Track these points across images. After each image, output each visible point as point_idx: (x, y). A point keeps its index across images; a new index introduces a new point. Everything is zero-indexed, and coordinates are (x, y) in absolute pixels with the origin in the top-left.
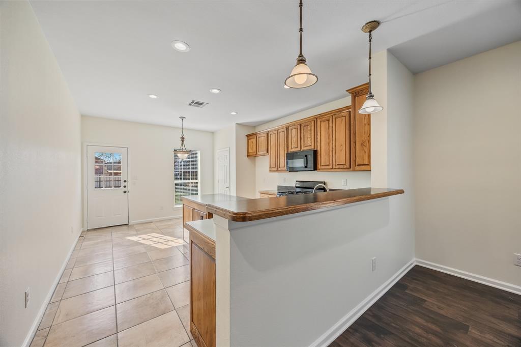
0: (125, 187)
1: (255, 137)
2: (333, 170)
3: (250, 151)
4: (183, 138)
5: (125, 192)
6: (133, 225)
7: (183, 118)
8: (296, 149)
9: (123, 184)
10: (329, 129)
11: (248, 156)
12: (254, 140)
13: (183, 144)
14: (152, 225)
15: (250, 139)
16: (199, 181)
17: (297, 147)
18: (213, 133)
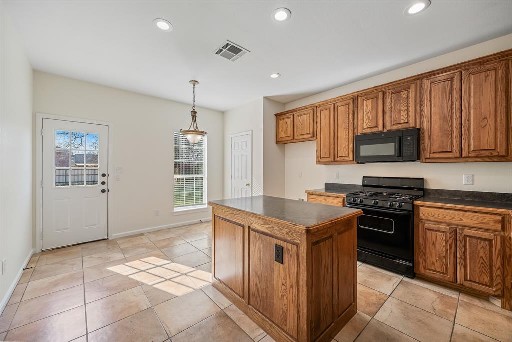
0: (104, 183)
1: (292, 116)
2: (462, 160)
3: (282, 134)
4: (195, 112)
5: (104, 191)
6: (116, 240)
7: (195, 82)
8: (375, 130)
9: (100, 179)
10: (451, 93)
11: (278, 142)
12: (289, 121)
13: (194, 120)
14: (145, 240)
15: (282, 119)
16: (205, 175)
17: (377, 127)
18: (223, 113)
